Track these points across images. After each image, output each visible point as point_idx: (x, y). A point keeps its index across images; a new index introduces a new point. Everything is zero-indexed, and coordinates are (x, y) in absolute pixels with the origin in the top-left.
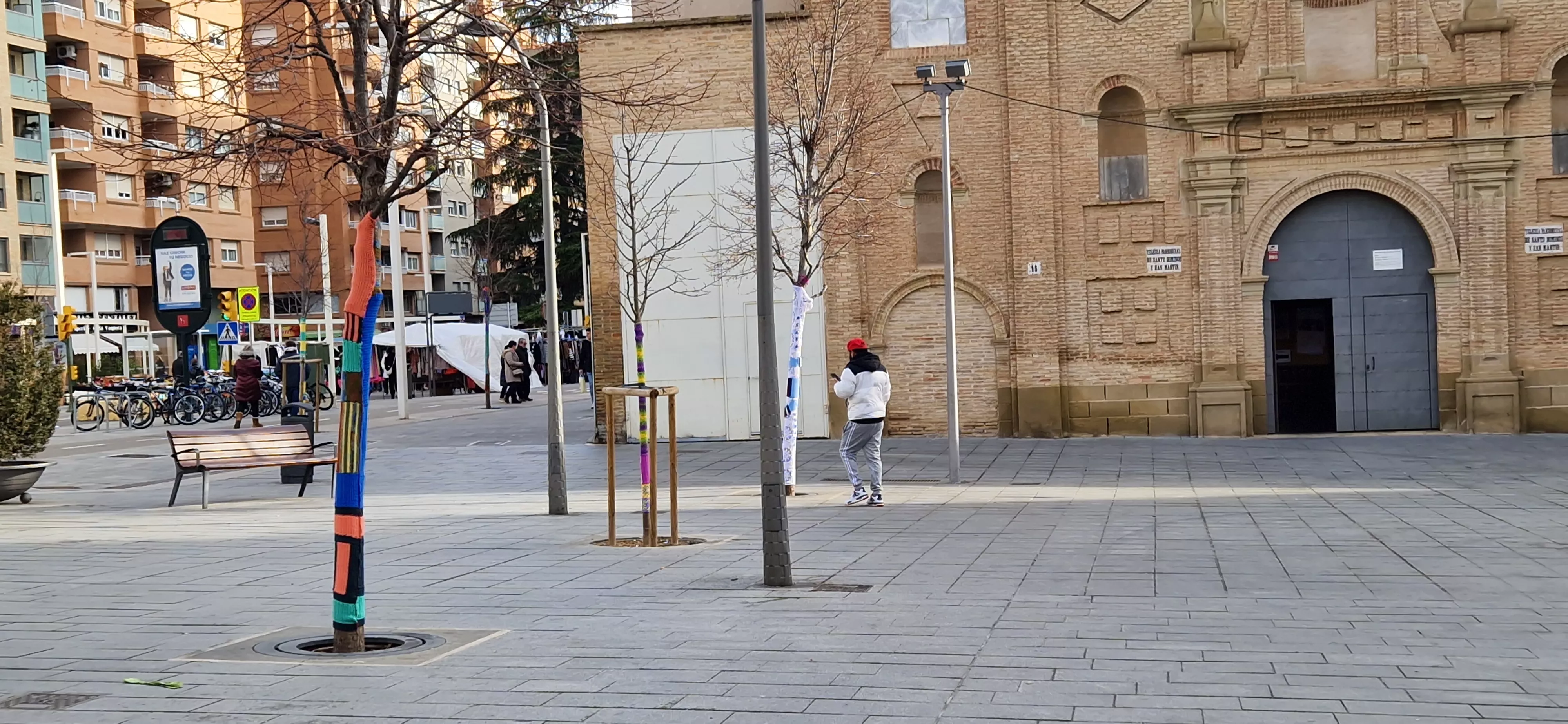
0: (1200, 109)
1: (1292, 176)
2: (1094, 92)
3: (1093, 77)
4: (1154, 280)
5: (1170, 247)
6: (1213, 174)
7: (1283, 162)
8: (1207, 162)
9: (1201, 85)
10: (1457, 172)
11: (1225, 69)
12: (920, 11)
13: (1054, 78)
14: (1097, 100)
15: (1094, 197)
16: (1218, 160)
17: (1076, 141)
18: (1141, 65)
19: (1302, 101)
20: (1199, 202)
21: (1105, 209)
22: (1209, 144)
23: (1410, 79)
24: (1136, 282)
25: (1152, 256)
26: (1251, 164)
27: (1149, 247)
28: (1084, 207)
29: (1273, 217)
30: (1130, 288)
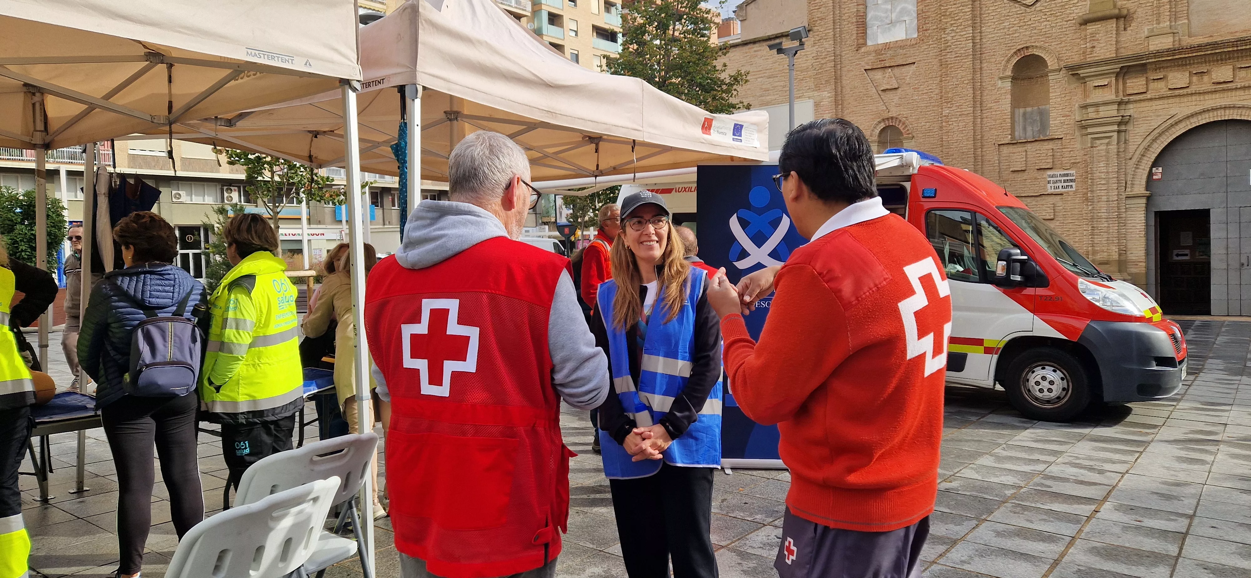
0: (1090, 65)
1: (1172, 112)
2: (1008, 61)
3: (1008, 50)
4: (1053, 197)
5: (1066, 172)
6: (1102, 114)
7: (1166, 101)
8: (1096, 105)
9: (1094, 47)
11: (1114, 32)
12: (887, 17)
13: (979, 54)
14: (1011, 66)
15: (1007, 137)
16: (1107, 103)
17: (994, 97)
18: (1046, 37)
20: (1090, 136)
21: (1015, 146)
22: (1099, 91)
24: (1039, 199)
25: (1052, 179)
26: (1138, 105)
27: (1050, 173)
28: (999, 145)
29: (1155, 145)
30: (1034, 203)
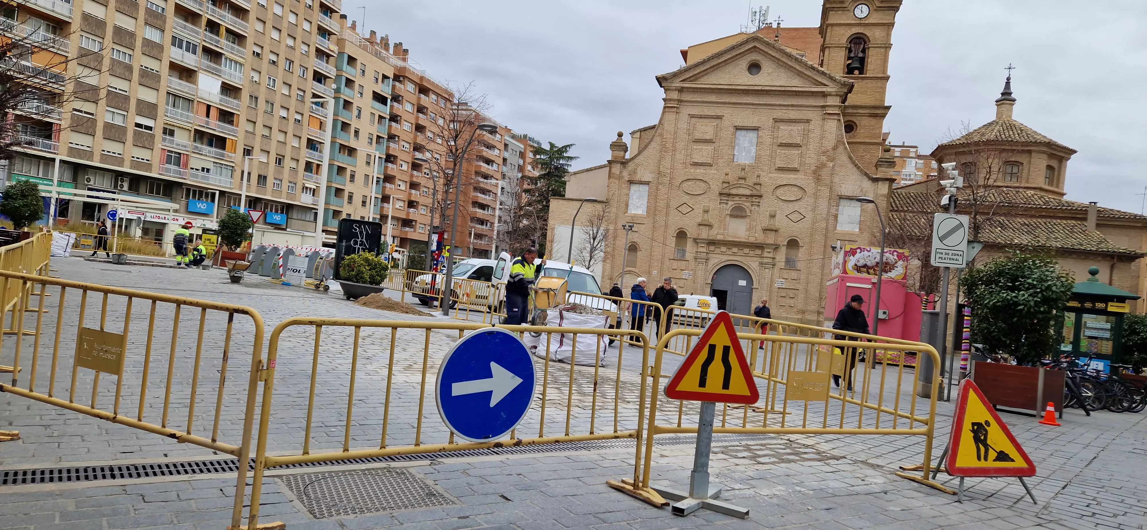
0: (700, 239)
1: (721, 259)
2: (676, 231)
3: (676, 227)
4: (684, 280)
5: (689, 272)
6: (702, 256)
7: (719, 255)
8: (700, 252)
9: (702, 233)
10: (761, 264)
11: (708, 230)
12: (636, 207)
13: (666, 226)
14: (676, 233)
15: (672, 257)
16: (703, 252)
17: (670, 243)
18: (688, 226)
19: (725, 241)
20: (698, 262)
21: (674, 260)
22: (702, 248)
23: (752, 240)
24: (680, 280)
25: (685, 274)
26: (712, 255)
27: (684, 272)
28: (669, 259)
29: (715, 268)
